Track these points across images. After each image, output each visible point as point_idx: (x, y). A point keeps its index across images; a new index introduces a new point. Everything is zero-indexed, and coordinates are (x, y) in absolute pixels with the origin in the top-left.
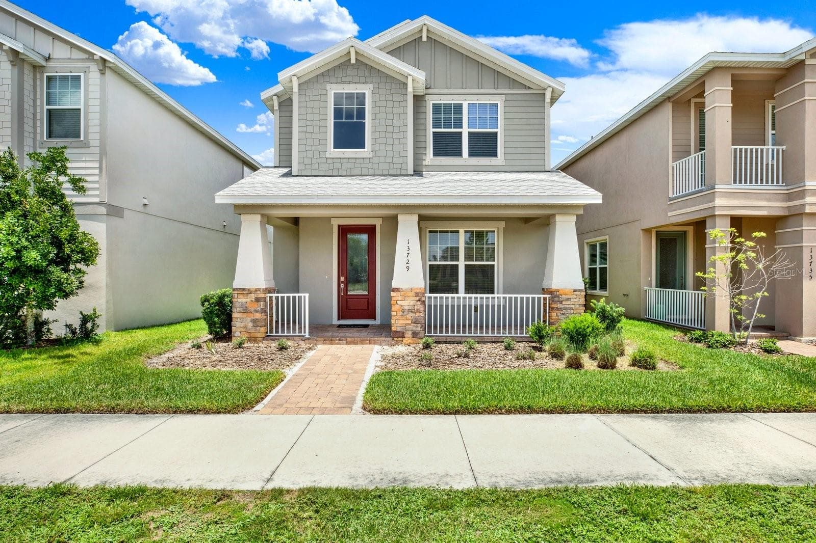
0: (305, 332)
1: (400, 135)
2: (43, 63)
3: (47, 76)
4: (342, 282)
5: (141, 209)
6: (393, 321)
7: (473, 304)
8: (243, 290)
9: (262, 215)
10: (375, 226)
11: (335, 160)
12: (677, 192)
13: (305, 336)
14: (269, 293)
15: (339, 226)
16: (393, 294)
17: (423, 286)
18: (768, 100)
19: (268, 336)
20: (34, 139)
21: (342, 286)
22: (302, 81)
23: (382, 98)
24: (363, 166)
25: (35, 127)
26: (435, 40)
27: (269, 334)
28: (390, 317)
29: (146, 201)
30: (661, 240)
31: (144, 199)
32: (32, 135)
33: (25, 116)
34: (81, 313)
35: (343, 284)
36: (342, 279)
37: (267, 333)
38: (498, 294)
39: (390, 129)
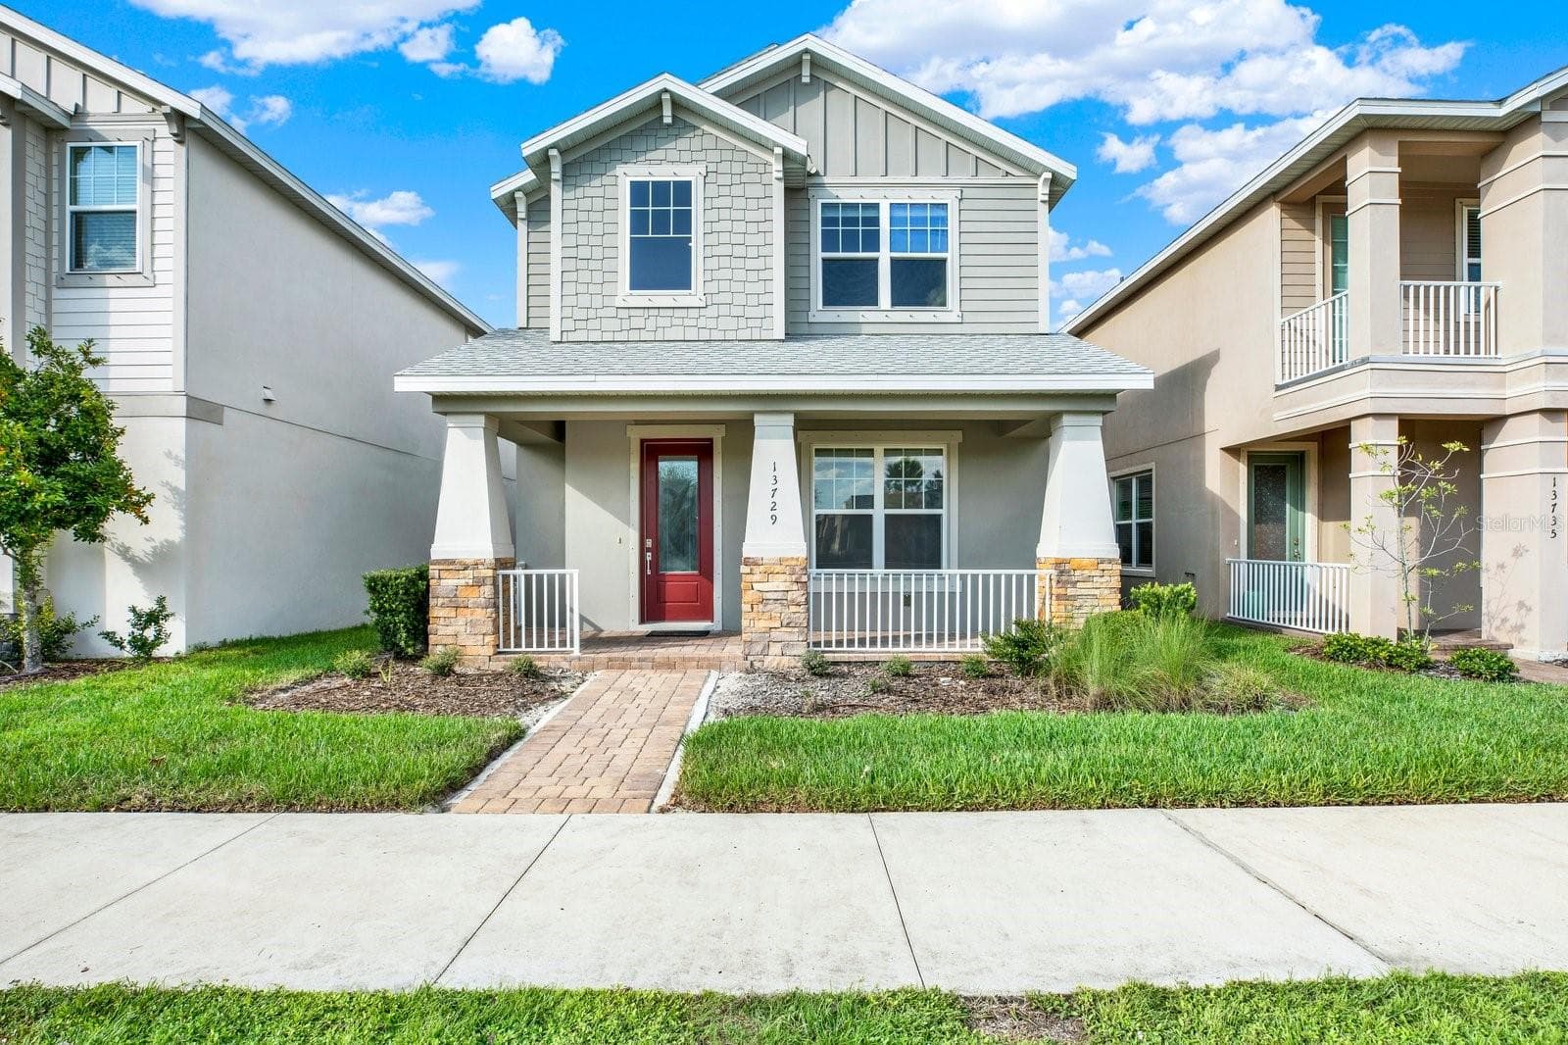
0: (572, 645)
1: (760, 263)
2: (65, 122)
3: (71, 148)
4: (648, 550)
5: (262, 408)
6: (745, 623)
7: (902, 591)
8: (453, 562)
9: (489, 415)
10: (711, 440)
11: (633, 312)
12: (1290, 374)
13: (572, 652)
14: (500, 569)
15: (642, 441)
16: (744, 569)
17: (803, 554)
18: (1461, 200)
19: (500, 653)
20: (48, 271)
21: (649, 556)
22: (570, 158)
23: (725, 191)
24: (687, 322)
25: (48, 247)
26: (826, 82)
27: (501, 649)
28: (739, 613)
29: (269, 394)
30: (1257, 468)
31: (266, 391)
32: (42, 263)
33: (28, 223)
34: (133, 610)
35: (649, 554)
36: (649, 543)
37: (498, 646)
38: (949, 568)
39: (739, 251)
